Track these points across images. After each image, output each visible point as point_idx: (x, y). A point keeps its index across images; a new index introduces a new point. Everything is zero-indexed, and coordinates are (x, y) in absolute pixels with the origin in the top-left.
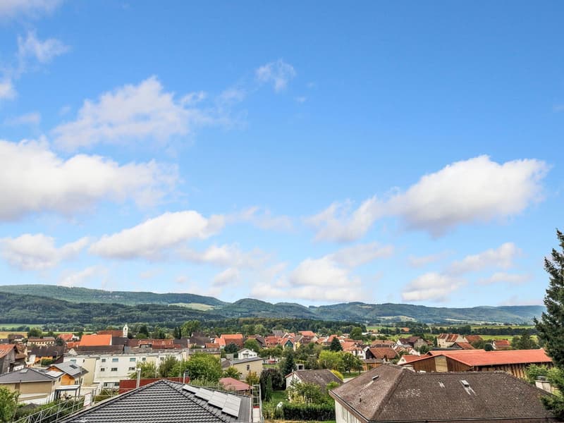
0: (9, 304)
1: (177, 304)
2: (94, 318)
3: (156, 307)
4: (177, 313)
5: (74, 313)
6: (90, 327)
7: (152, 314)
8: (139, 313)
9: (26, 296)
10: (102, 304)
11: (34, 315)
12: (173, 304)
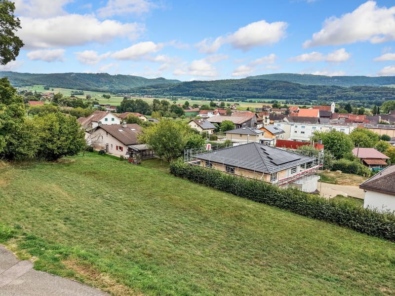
0: (266, 86)
1: (388, 86)
2: (318, 96)
3: (367, 88)
4: (387, 93)
5: (305, 92)
6: (315, 102)
7: (364, 93)
8: (353, 93)
9: (275, 81)
10: (324, 86)
11: (280, 93)
12: (383, 86)
